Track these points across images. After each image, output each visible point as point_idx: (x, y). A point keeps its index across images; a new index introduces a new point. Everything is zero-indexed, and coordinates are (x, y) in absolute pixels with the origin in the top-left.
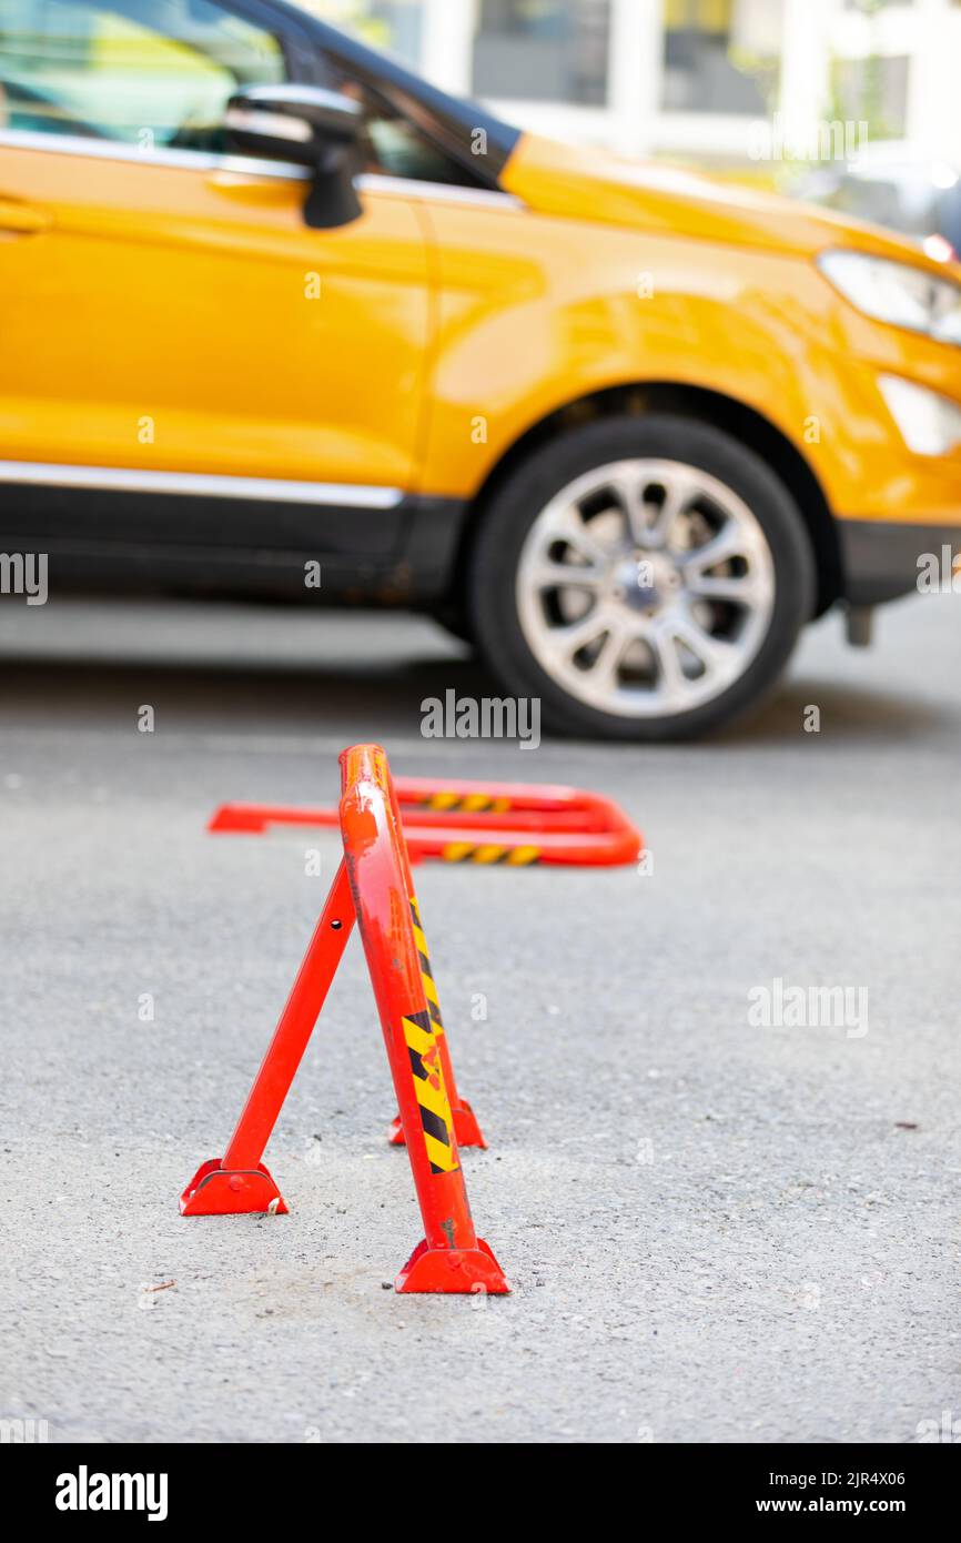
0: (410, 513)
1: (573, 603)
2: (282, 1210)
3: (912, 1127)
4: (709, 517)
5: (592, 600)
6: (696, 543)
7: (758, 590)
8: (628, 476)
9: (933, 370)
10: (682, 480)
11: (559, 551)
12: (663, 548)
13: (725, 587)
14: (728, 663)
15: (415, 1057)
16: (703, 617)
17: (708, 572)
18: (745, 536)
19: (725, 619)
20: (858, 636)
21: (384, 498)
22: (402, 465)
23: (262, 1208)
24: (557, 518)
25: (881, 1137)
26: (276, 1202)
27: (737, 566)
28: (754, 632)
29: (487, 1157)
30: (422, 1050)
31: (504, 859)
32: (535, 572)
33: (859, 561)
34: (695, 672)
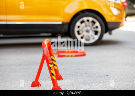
0: (63, 24)
1: (81, 32)
2: (41, 86)
3: (108, 76)
4: (94, 22)
5: (82, 32)
6: (93, 25)
7: (99, 29)
8: (85, 19)
9: (117, 7)
10: (91, 19)
11: (79, 27)
12: (89, 26)
13: (96, 30)
14: (97, 37)
15: (50, 68)
16: (94, 33)
17: (94, 28)
18: (97, 24)
19: (96, 33)
20: (110, 34)
21: (60, 23)
22: (62, 19)
23: (38, 86)
24: (78, 24)
25: (104, 77)
26: (40, 85)
27: (97, 27)
28: (99, 34)
29: (63, 80)
30: (51, 67)
31: (72, 56)
32: (76, 29)
33: (110, 26)
34: (94, 38)
